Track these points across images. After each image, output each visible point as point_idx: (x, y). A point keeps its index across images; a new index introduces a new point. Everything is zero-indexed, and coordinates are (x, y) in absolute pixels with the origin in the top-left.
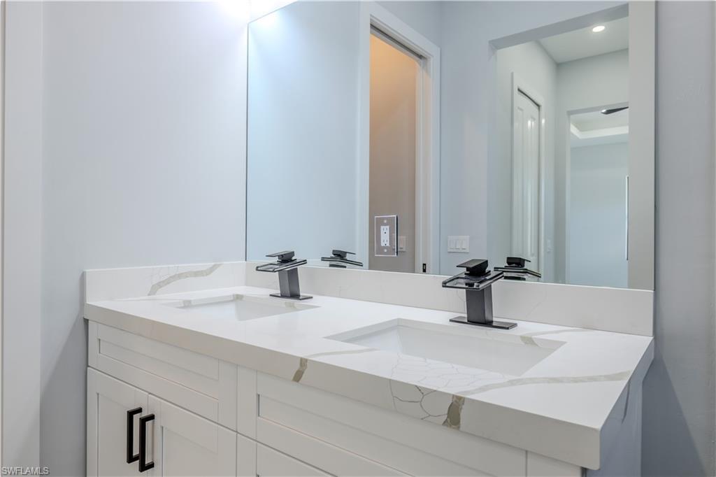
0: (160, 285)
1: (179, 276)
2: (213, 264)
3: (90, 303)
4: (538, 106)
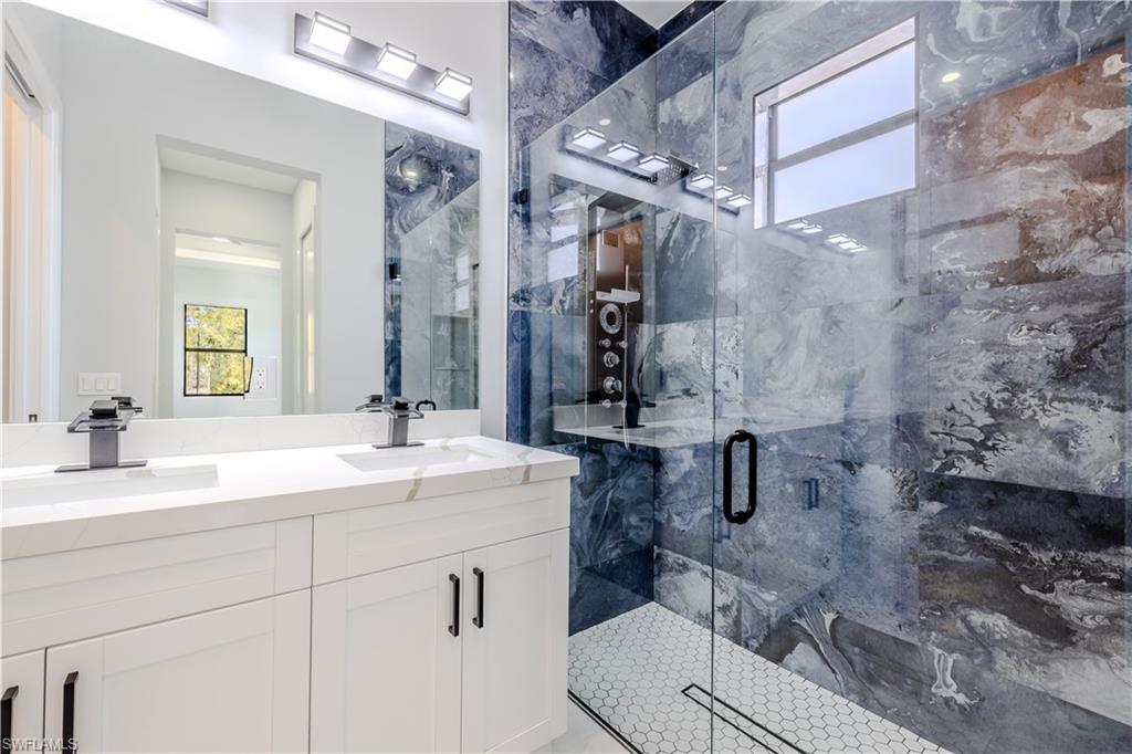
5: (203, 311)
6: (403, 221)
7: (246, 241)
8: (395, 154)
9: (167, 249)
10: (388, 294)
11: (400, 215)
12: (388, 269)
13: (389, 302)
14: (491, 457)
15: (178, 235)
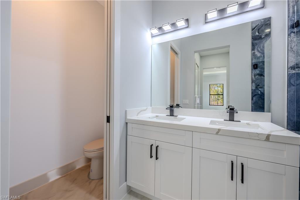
0: (138, 113)
1: (141, 111)
2: (146, 108)
3: (128, 118)
4: (198, 67)
5: (219, 85)
6: (259, 49)
7: (221, 67)
8: (256, 28)
9: (201, 73)
10: (253, 74)
11: (258, 47)
12: (253, 66)
13: (253, 77)
14: (264, 130)
15: (204, 70)
